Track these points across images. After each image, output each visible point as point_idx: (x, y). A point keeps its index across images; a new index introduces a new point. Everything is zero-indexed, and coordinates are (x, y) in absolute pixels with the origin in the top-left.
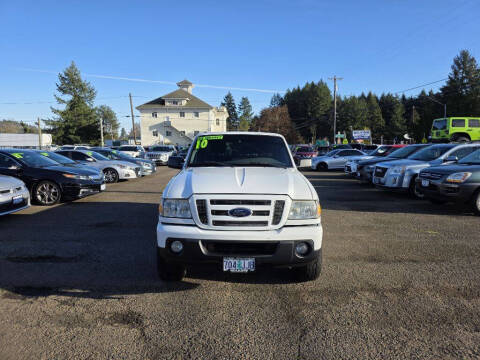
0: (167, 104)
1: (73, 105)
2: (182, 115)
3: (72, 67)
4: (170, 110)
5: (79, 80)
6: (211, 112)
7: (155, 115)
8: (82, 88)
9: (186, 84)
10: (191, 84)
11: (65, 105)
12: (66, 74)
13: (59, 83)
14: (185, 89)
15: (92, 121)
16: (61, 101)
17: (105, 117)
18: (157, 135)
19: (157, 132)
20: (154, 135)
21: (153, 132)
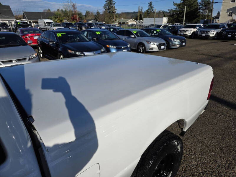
7: (234, 1)
17: (205, 6)
18: (231, 16)
19: (232, 13)
20: (229, 15)
21: (229, 13)
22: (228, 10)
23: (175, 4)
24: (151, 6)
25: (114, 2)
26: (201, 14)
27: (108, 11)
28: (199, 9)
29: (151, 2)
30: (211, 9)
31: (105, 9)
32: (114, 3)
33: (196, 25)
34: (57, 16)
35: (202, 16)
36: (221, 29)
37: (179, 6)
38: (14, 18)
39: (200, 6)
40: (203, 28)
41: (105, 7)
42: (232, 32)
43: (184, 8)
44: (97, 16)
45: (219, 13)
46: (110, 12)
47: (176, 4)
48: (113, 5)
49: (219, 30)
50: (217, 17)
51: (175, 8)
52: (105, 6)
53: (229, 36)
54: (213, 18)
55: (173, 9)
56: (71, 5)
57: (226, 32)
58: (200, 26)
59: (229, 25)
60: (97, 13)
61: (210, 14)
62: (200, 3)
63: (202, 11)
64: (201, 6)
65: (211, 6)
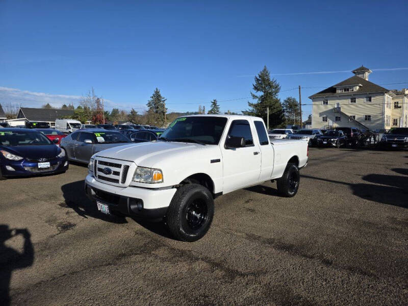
0: (339, 91)
1: (263, 99)
2: (353, 100)
3: (265, 70)
4: (341, 97)
5: (268, 80)
6: (387, 95)
7: (326, 103)
8: (270, 85)
9: (362, 70)
10: (367, 70)
11: (257, 99)
12: (260, 77)
13: (255, 83)
14: (360, 76)
15: (275, 110)
16: (255, 97)
17: (291, 107)
18: (326, 121)
19: (326, 118)
20: (323, 120)
21: (323, 118)
22: (321, 114)
23: (250, 105)
24: (215, 105)
25: (163, 98)
26: (286, 118)
27: (155, 110)
28: (284, 112)
29: (215, 101)
30: (299, 111)
31: (149, 107)
32: (163, 100)
33: (285, 131)
34: (78, 116)
35: (289, 121)
36: (315, 136)
37: (256, 107)
38: (4, 117)
39: (283, 107)
40: (294, 134)
41: (149, 105)
42: (328, 139)
43: (266, 110)
44: (132, 116)
45: (310, 117)
46: (157, 112)
47: (252, 104)
48: (162, 103)
49: (313, 137)
50: (309, 123)
51: (251, 109)
52: (149, 103)
53: (325, 143)
54: (303, 123)
55: (248, 110)
56: (92, 99)
57: (321, 139)
58: (290, 132)
59: (323, 131)
60: (132, 112)
61: (298, 118)
62: (283, 104)
63: (287, 114)
64: (285, 108)
65: (298, 108)
